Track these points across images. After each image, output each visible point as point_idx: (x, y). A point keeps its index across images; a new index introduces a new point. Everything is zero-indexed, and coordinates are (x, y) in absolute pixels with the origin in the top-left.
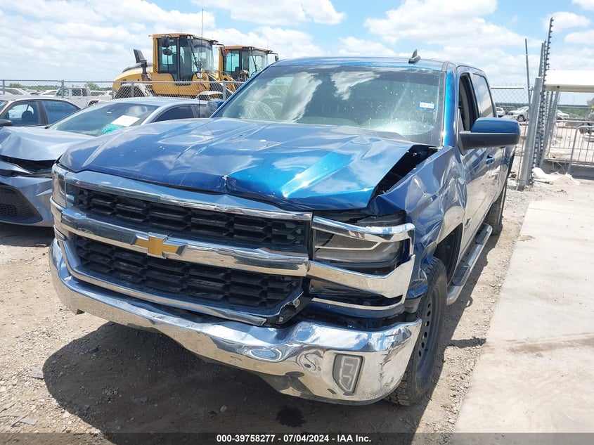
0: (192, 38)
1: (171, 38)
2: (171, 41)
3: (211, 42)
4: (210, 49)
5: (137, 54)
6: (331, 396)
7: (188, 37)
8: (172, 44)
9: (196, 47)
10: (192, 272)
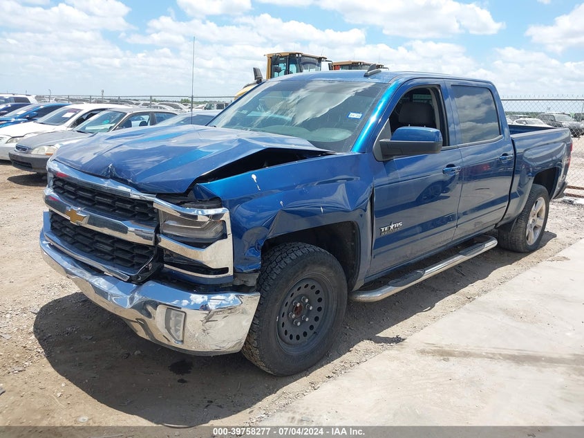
0: (300, 55)
1: (281, 57)
2: (281, 59)
3: (320, 59)
4: (319, 65)
5: (256, 71)
6: (166, 342)
7: (297, 55)
8: (282, 62)
9: (304, 64)
10: (97, 238)
